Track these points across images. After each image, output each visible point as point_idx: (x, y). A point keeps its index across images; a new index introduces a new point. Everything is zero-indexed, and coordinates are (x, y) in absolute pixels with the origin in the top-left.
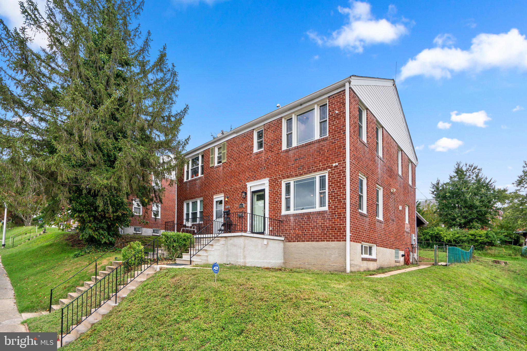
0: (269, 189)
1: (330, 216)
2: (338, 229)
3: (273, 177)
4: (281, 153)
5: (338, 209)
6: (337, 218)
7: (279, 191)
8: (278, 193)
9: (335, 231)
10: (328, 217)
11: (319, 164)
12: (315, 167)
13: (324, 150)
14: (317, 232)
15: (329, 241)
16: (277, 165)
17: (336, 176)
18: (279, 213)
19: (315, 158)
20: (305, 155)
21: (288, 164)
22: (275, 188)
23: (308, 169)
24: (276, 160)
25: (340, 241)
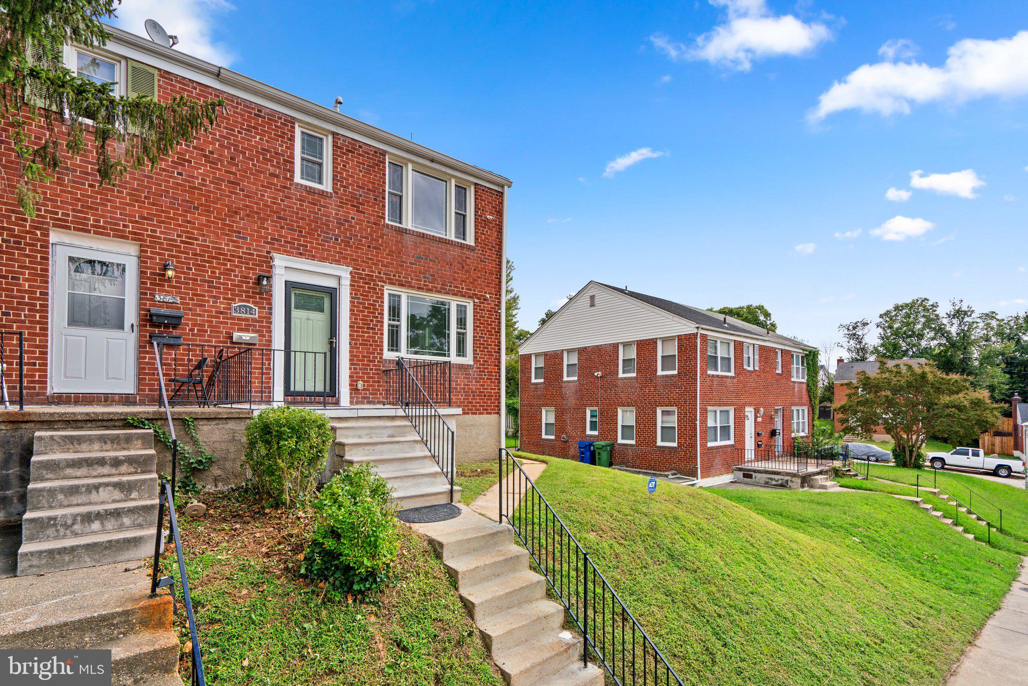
0: (351, 294)
1: (478, 375)
2: (489, 396)
3: (363, 270)
4: (383, 226)
5: (489, 365)
6: (487, 379)
7: (379, 306)
8: (375, 309)
9: (483, 399)
10: (474, 375)
11: (462, 285)
12: (455, 287)
13: (469, 265)
14: (457, 399)
15: (475, 414)
16: (374, 248)
17: (486, 314)
18: (378, 354)
19: (455, 272)
20: (436, 258)
21: (402, 258)
22: (367, 296)
23: (443, 285)
24: (371, 235)
25: (490, 413)
